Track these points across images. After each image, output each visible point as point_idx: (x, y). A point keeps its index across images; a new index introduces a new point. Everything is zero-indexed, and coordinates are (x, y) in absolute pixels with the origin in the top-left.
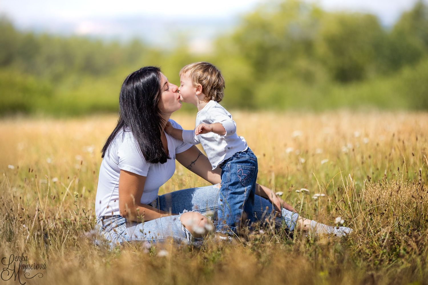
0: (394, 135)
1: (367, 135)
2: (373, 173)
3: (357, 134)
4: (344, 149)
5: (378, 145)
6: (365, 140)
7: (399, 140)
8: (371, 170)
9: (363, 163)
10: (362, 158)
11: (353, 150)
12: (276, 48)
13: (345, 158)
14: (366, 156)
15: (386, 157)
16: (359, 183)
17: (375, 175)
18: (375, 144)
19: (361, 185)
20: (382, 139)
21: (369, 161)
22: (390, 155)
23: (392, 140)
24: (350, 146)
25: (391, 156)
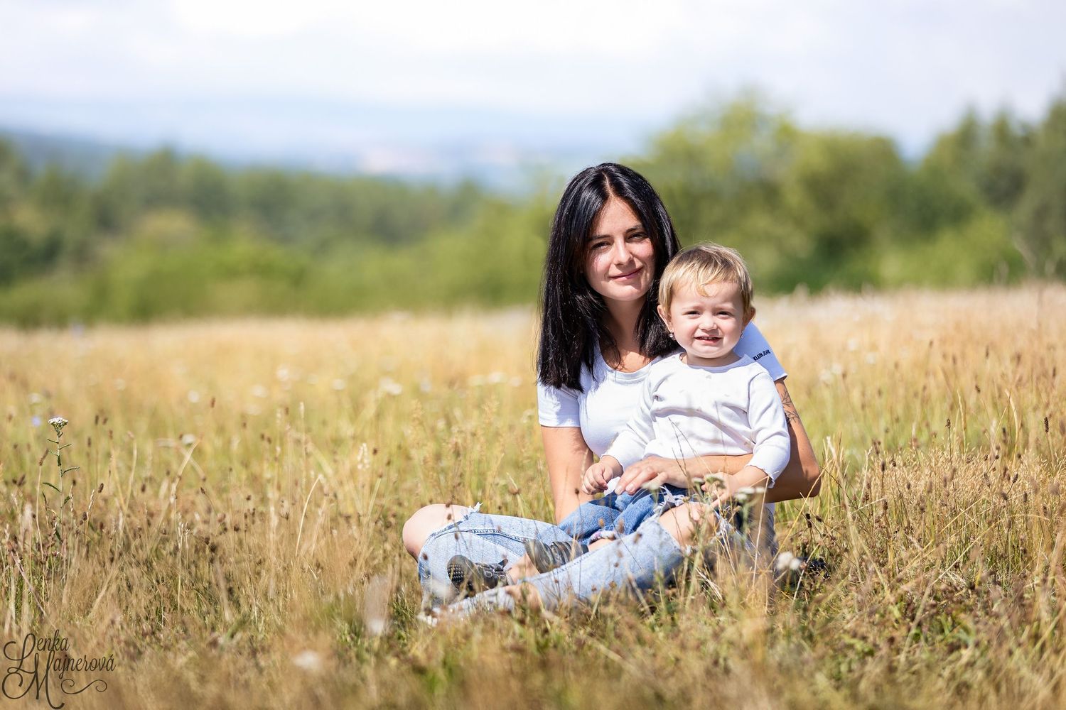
0: (931, 343)
1: (874, 347)
2: (887, 431)
3: (853, 344)
4: (825, 376)
5: (896, 365)
6: (870, 358)
7: (944, 356)
8: (883, 423)
9: (863, 407)
10: (863, 394)
11: (844, 376)
12: (712, 195)
13: (827, 395)
14: (871, 391)
15: (916, 395)
16: (855, 451)
17: (890, 436)
18: (891, 366)
19: (858, 457)
20: (906, 357)
21: (879, 403)
22: (925, 388)
23: (928, 356)
24: (838, 369)
25: (927, 392)
